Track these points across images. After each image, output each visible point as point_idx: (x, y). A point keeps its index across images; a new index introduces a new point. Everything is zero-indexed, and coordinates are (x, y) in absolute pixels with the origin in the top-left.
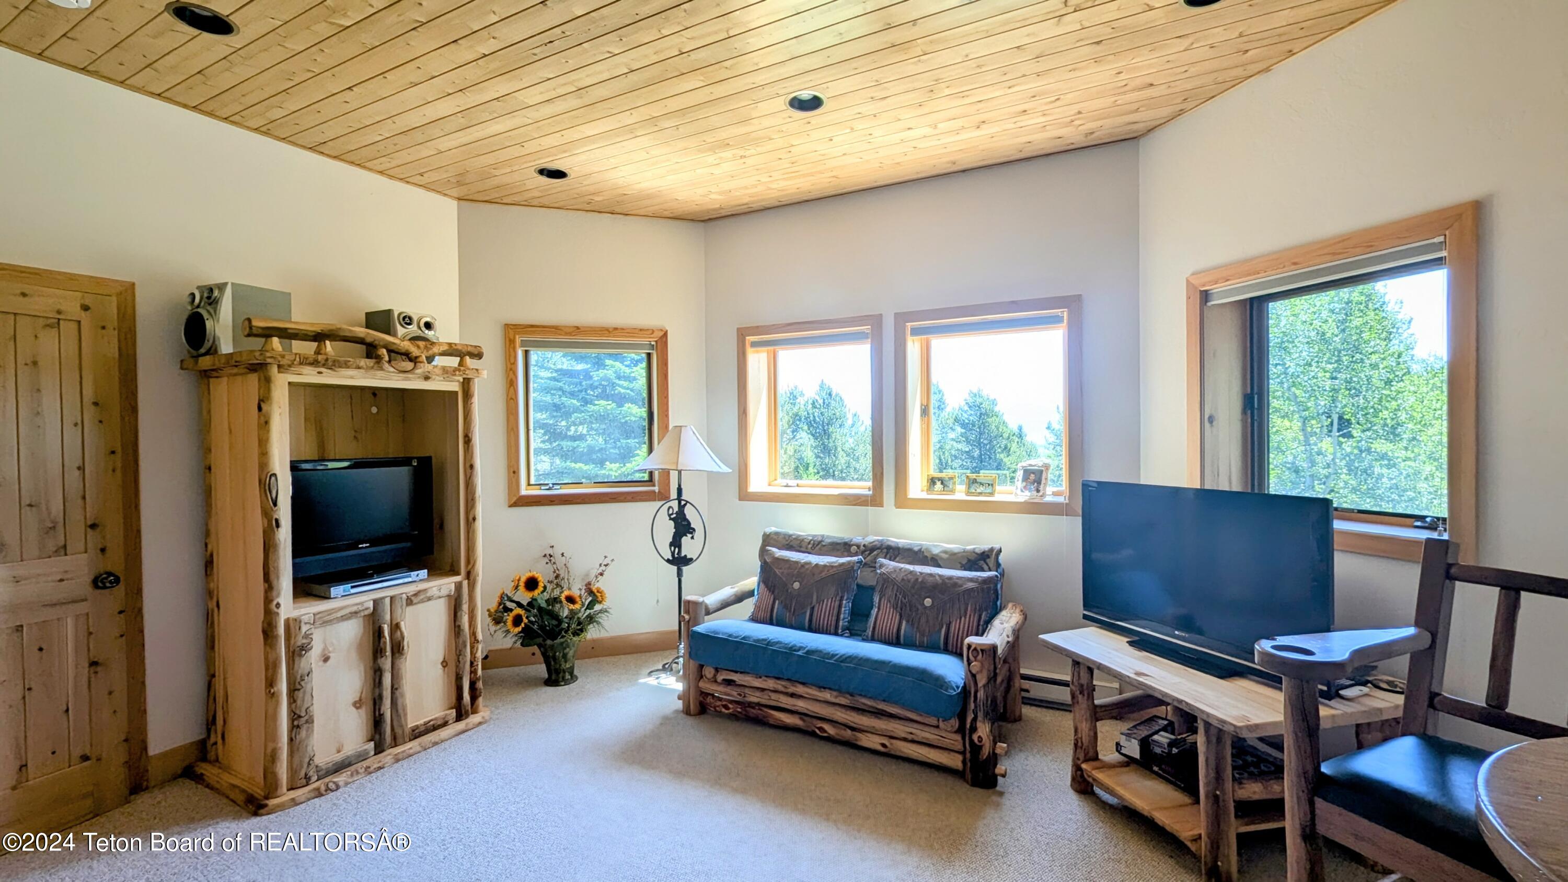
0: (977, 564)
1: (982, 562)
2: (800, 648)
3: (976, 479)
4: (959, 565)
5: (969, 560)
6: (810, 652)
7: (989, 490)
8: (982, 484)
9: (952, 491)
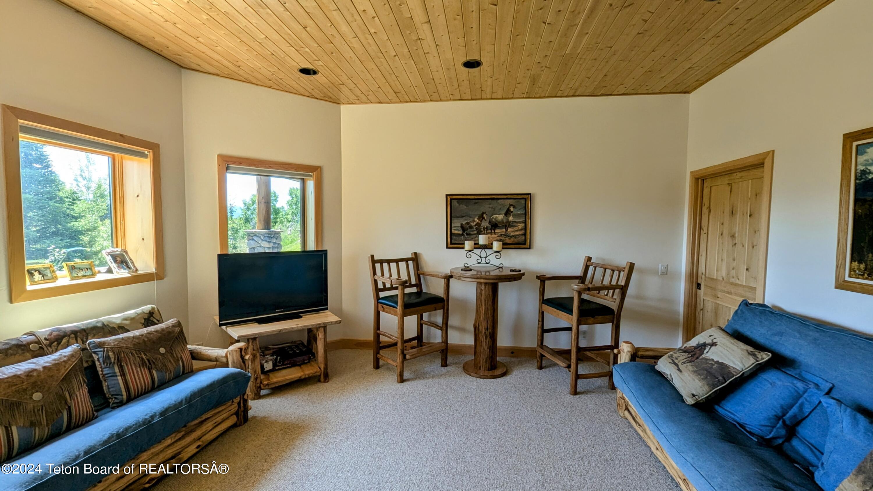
0: (150, 320)
1: (152, 318)
2: (152, 417)
3: (74, 266)
4: (141, 325)
5: (145, 319)
6: (163, 413)
7: (89, 273)
8: (81, 269)
9: (54, 278)
